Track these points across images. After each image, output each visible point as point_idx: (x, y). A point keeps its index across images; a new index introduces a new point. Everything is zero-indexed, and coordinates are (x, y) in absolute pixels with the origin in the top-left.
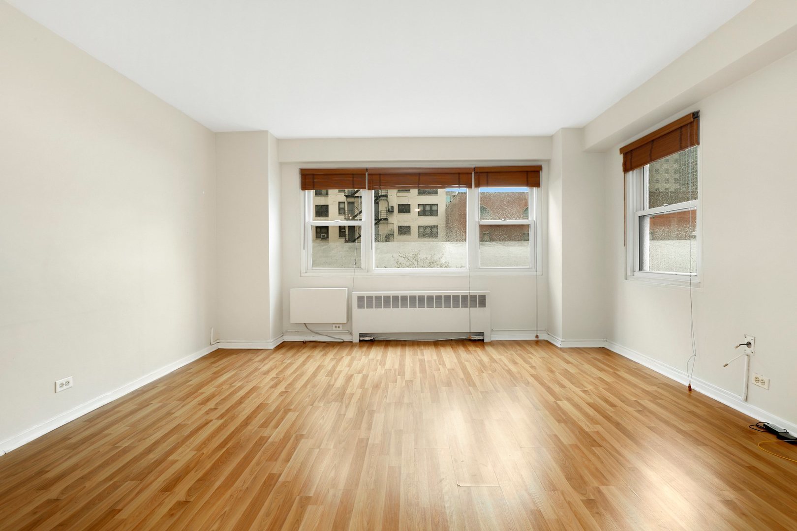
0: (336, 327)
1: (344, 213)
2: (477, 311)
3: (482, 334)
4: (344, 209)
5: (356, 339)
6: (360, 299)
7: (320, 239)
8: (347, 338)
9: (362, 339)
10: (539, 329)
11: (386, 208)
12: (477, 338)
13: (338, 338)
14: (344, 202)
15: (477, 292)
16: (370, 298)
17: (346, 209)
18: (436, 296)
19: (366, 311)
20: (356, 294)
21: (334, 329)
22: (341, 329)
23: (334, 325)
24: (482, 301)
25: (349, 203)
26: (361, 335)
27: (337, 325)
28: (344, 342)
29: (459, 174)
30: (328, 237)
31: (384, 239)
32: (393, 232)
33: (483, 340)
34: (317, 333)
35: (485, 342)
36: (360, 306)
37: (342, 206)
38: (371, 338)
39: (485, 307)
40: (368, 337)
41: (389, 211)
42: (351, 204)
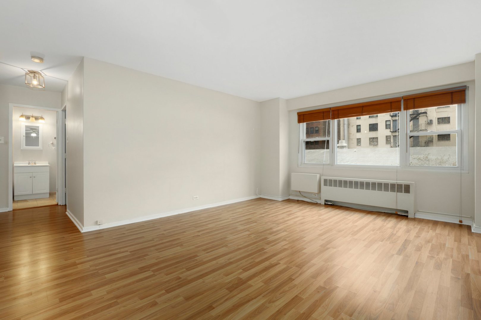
0: (314, 195)
1: (390, 128)
2: (402, 196)
3: (407, 212)
4: (390, 125)
5: (323, 203)
6: (325, 181)
7: (373, 146)
8: (319, 202)
9: (326, 203)
10: (462, 216)
11: (426, 122)
12: (403, 214)
13: (315, 201)
14: (390, 120)
15: (403, 182)
16: (331, 181)
17: (392, 125)
18: (372, 183)
19: (328, 188)
20: (323, 178)
21: (313, 196)
22: (317, 196)
23: (313, 194)
24: (407, 189)
25: (393, 121)
26: (326, 201)
27: (315, 194)
28: (317, 203)
29: (391, 102)
30: (377, 145)
31: (423, 144)
32: (432, 139)
33: (407, 216)
34: (305, 197)
35: (409, 217)
36: (325, 184)
37: (388, 123)
38: (332, 204)
39: (409, 193)
40: (330, 202)
41: (428, 124)
42: (395, 121)
